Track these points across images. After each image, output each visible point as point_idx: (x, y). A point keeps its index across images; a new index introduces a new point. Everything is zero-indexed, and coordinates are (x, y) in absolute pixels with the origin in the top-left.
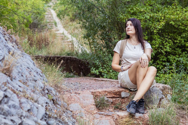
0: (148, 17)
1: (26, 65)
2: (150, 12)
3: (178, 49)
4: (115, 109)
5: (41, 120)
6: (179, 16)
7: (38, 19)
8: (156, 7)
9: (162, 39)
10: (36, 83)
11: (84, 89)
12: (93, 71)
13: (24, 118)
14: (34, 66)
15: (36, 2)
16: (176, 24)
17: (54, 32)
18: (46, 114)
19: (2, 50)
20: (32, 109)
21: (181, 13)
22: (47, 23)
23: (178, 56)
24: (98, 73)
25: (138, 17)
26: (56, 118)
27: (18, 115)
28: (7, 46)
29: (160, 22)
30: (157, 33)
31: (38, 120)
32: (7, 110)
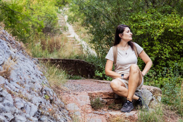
0: (149, 25)
1: (26, 69)
2: (151, 20)
3: (176, 55)
4: (109, 109)
5: (33, 116)
6: (177, 24)
7: (51, 23)
8: (157, 14)
9: (162, 45)
10: (34, 85)
11: (83, 90)
12: (98, 74)
13: (17, 114)
14: (34, 70)
15: (49, 8)
16: (175, 31)
17: (66, 36)
18: (39, 111)
19: (2, 56)
20: (25, 107)
21: (179, 21)
22: (59, 28)
23: (176, 61)
24: (101, 76)
25: (139, 24)
26: (48, 116)
27: (12, 112)
28: (9, 52)
29: (159, 29)
30: (157, 39)
31: (30, 117)
32: (2, 108)
